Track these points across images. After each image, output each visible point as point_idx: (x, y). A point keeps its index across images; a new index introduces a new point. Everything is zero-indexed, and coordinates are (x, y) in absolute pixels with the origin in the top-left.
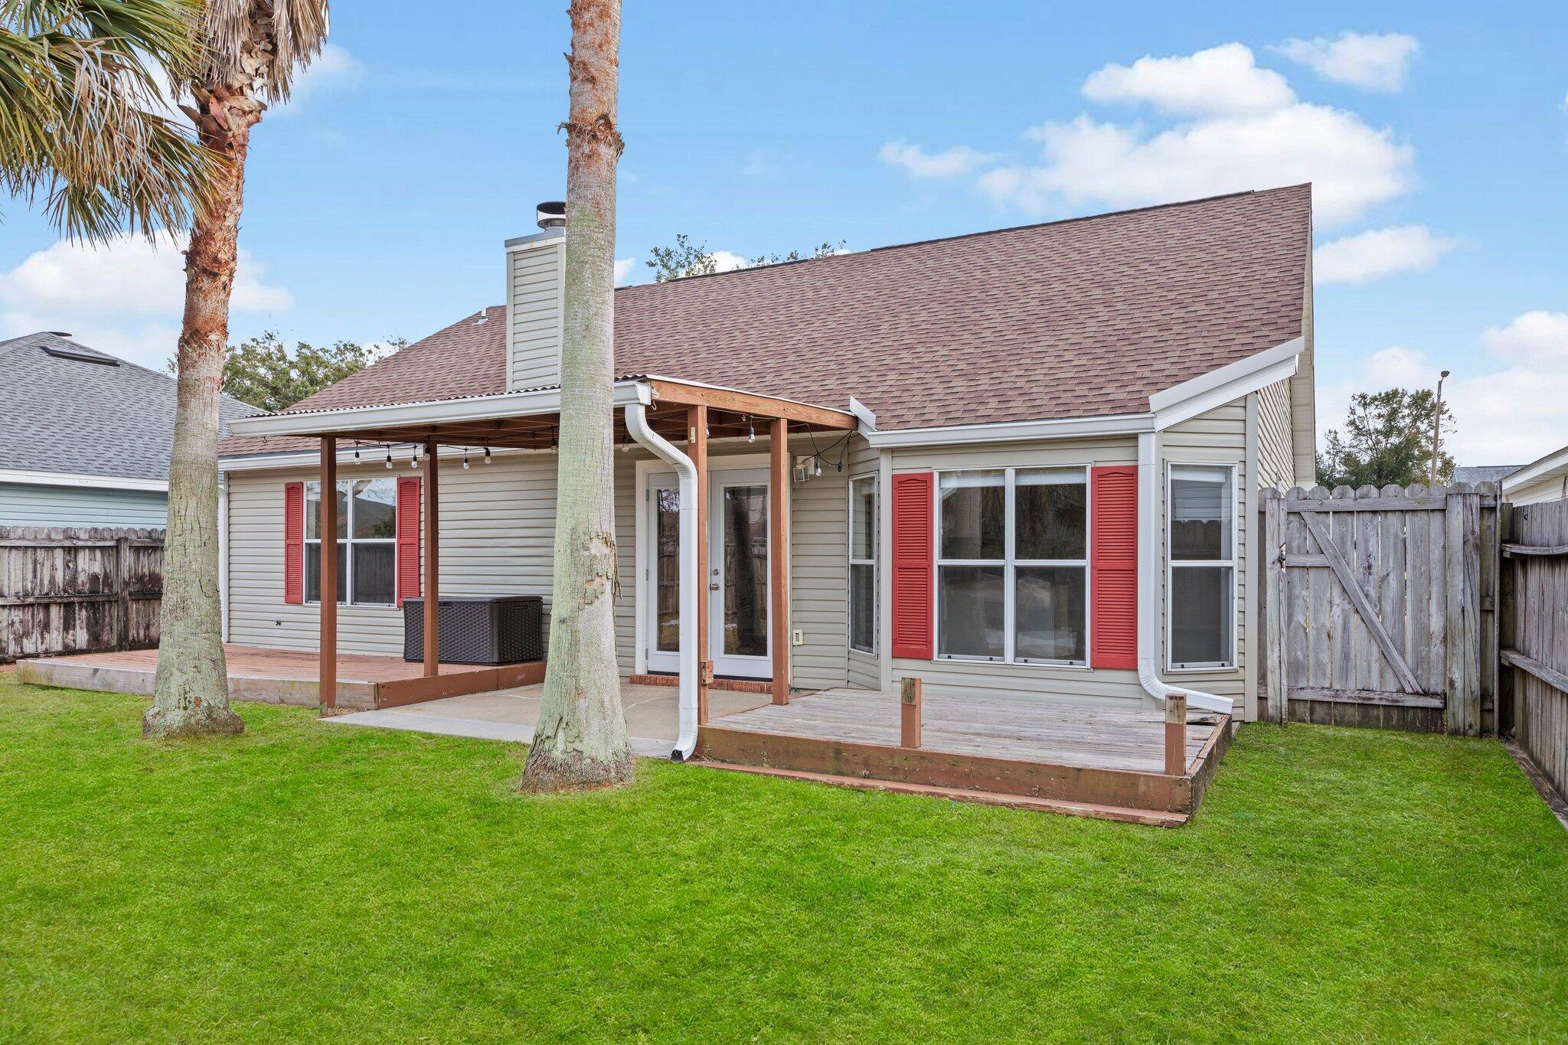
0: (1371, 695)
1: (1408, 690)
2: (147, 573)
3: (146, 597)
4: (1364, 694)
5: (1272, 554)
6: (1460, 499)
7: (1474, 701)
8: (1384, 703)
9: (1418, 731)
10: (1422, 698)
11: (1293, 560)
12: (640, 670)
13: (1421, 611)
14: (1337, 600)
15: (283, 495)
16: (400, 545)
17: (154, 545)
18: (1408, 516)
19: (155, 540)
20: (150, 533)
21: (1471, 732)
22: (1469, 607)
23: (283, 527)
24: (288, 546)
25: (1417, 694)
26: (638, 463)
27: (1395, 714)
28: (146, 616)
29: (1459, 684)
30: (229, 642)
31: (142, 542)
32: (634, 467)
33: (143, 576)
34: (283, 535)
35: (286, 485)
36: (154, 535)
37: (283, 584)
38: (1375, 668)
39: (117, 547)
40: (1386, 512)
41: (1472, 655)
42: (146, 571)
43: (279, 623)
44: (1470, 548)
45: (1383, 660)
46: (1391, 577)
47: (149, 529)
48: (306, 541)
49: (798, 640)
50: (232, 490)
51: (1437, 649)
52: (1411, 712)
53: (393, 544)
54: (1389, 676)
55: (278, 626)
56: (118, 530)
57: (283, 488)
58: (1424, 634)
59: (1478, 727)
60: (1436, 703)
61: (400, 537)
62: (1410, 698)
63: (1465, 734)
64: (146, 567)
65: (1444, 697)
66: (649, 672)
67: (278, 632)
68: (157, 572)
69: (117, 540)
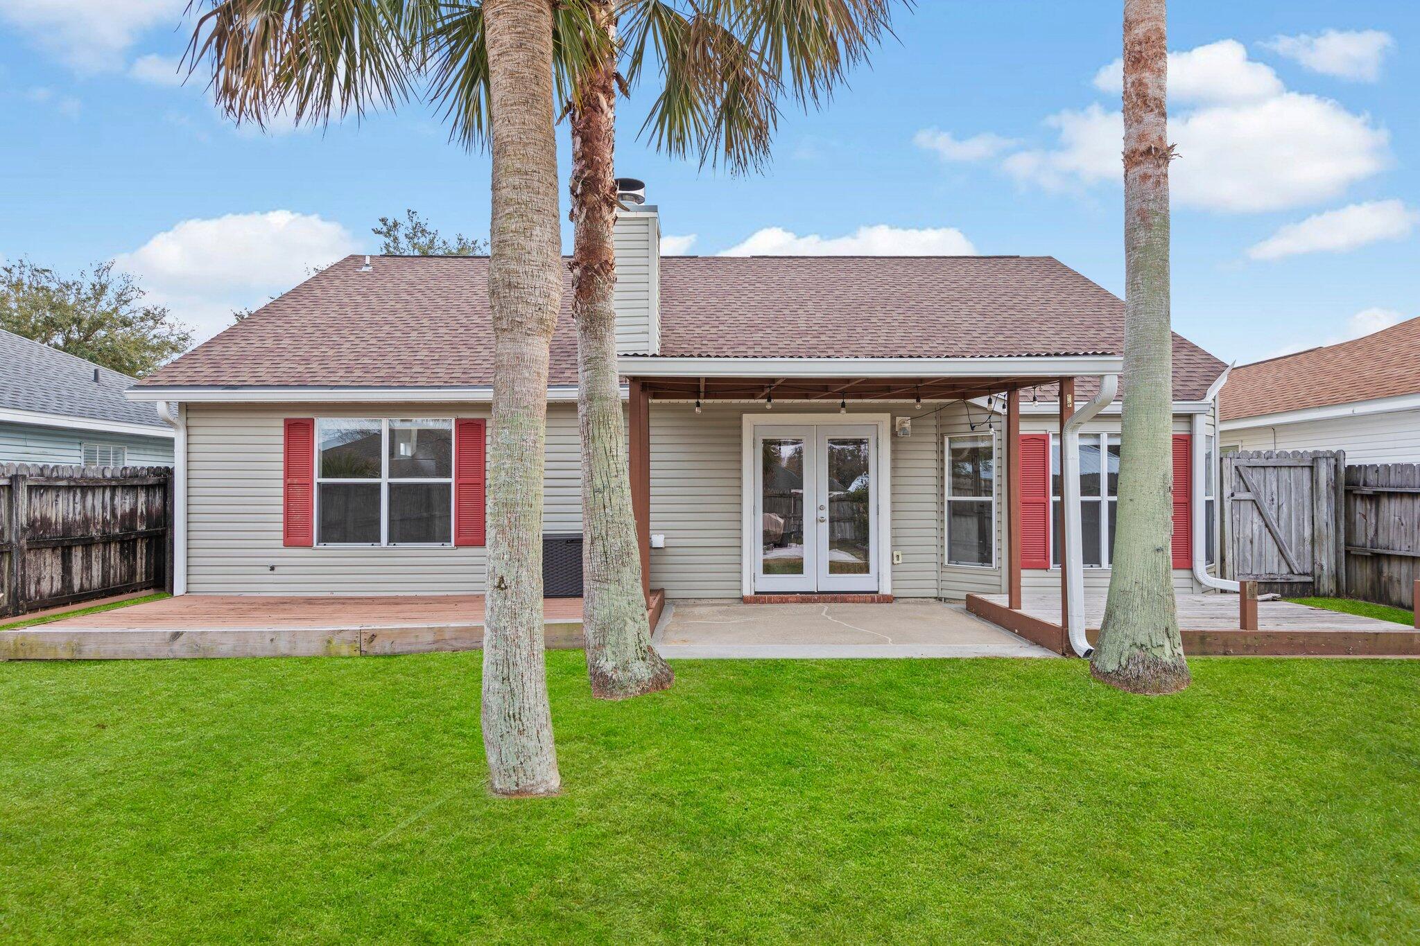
0: (1276, 577)
1: (1296, 572)
2: (39, 517)
3: (39, 546)
4: (1272, 576)
5: (1227, 492)
6: (1325, 460)
7: (1333, 576)
8: (1283, 581)
9: (1299, 596)
10: (1303, 577)
11: (1237, 496)
12: (747, 592)
13: (1300, 525)
14: (1256, 520)
15: (281, 431)
16: (459, 485)
17: (47, 484)
18: (1292, 469)
19: (48, 478)
20: (42, 469)
21: (1332, 594)
22: (1330, 523)
23: (281, 466)
24: (288, 486)
25: (1300, 574)
26: (745, 416)
27: (1286, 588)
28: (37, 569)
29: (1325, 568)
30: (187, 592)
31: (36, 481)
32: (740, 419)
33: (35, 521)
34: (281, 474)
35: (286, 420)
36: (47, 473)
37: (281, 526)
38: (1276, 560)
39: (10, 487)
40: (1281, 467)
41: (1332, 550)
42: (38, 515)
43: (272, 568)
44: (1330, 488)
45: (1280, 555)
46: (1284, 506)
47: (41, 465)
48: (317, 479)
49: (898, 560)
50: (191, 423)
51: (1308, 547)
52: (1295, 585)
53: (449, 484)
54: (1283, 564)
55: (272, 572)
56: (9, 466)
57: (282, 424)
58: (1301, 540)
59: (1335, 591)
60: (1309, 579)
61: (458, 476)
62: (1296, 577)
63: (1329, 596)
64: (38, 510)
65: (1312, 574)
66: (756, 593)
67: (271, 578)
68: (48, 516)
69: (11, 478)
